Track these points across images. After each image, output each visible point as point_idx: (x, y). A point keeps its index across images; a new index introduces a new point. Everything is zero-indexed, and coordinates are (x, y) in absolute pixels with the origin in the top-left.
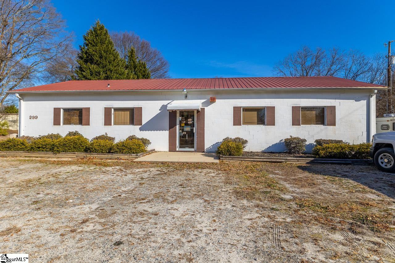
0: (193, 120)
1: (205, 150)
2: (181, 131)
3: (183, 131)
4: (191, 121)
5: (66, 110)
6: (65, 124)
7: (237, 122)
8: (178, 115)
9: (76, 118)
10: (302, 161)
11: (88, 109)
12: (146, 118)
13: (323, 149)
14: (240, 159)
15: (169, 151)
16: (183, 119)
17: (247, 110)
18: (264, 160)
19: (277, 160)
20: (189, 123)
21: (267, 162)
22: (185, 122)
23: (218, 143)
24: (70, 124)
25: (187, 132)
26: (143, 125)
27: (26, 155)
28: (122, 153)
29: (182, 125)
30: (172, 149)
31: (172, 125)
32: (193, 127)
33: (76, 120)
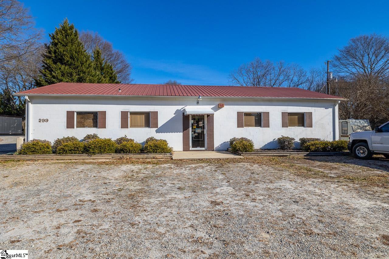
0: (204, 123)
1: (215, 149)
2: (193, 133)
3: (195, 132)
4: (202, 124)
5: (79, 113)
6: (78, 127)
7: (240, 125)
8: (190, 118)
9: (90, 121)
10: (301, 154)
11: (104, 113)
12: (162, 121)
13: (313, 145)
14: (256, 155)
15: (183, 151)
16: (195, 122)
17: (248, 114)
18: (275, 155)
19: (284, 154)
20: (200, 125)
21: (276, 156)
22: (196, 125)
23: (225, 142)
24: (84, 127)
25: (198, 133)
26: (158, 127)
27: (58, 158)
28: (156, 153)
29: (194, 128)
30: (186, 148)
31: (185, 128)
32: (204, 128)
33: (90, 123)
